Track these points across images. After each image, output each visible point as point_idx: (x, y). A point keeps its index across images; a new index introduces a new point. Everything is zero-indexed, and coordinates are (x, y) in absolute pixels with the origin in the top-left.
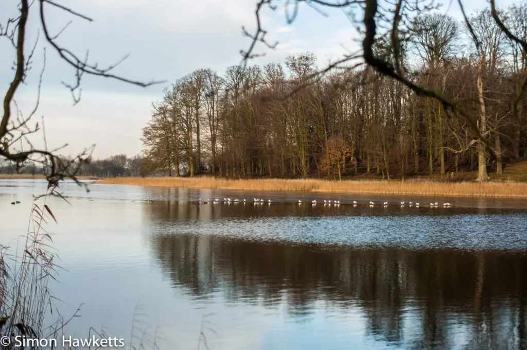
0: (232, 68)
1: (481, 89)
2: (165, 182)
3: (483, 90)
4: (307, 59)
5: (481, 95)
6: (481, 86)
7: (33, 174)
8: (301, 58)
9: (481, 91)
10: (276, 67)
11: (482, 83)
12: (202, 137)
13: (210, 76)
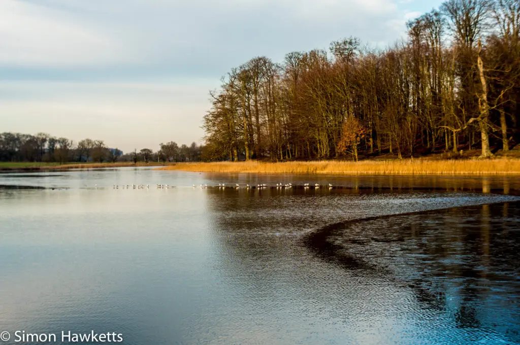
0: (291, 54)
1: (482, 67)
2: (231, 167)
3: (483, 68)
4: (350, 43)
5: (481, 74)
6: (482, 65)
7: (135, 162)
8: (345, 43)
9: (481, 69)
10: (320, 54)
11: (482, 62)
12: (260, 121)
13: (265, 62)
